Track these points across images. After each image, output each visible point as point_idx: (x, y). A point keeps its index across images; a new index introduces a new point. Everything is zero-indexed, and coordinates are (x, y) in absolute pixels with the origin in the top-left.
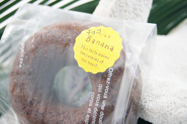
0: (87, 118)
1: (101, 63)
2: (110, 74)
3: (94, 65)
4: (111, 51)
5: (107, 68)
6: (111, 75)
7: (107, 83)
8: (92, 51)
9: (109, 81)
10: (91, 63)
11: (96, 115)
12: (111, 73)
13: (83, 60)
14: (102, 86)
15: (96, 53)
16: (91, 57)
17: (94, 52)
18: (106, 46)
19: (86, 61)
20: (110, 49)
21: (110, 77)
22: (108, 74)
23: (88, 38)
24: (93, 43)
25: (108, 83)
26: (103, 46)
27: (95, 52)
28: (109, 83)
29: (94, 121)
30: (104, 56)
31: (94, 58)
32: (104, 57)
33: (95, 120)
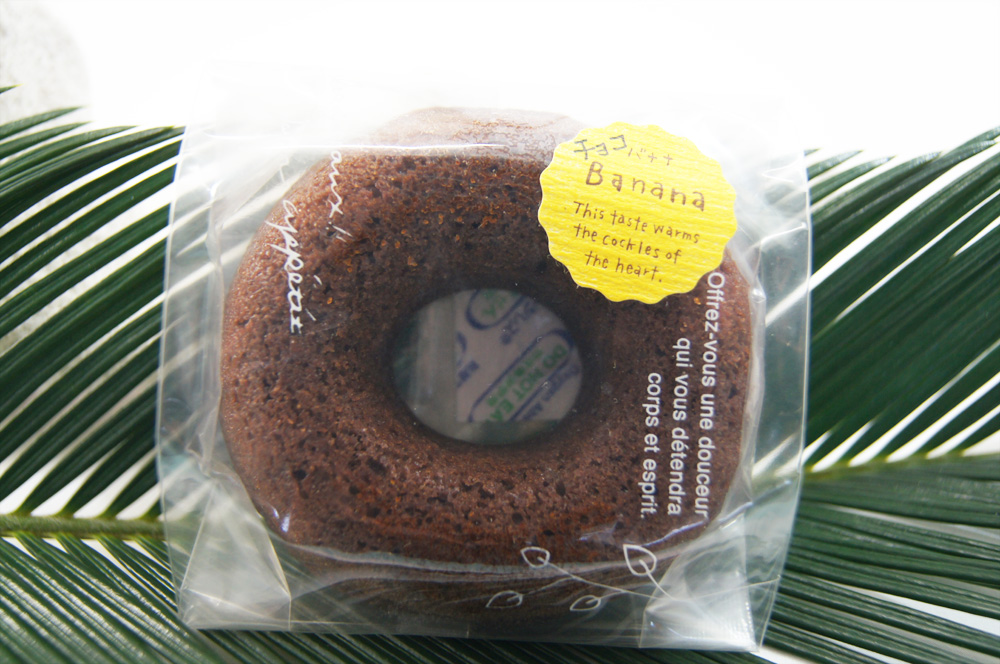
0: (649, 471)
1: (672, 260)
2: (715, 295)
3: (642, 271)
4: (699, 209)
5: (699, 277)
6: (718, 298)
7: (706, 329)
8: (623, 217)
9: (712, 322)
10: (630, 267)
11: (683, 455)
12: (719, 292)
13: (592, 258)
14: (688, 342)
15: (641, 224)
16: (625, 243)
17: (634, 223)
18: (674, 194)
19: (606, 261)
20: (694, 203)
21: (717, 305)
22: (709, 297)
23: (591, 170)
24: (619, 190)
25: (710, 330)
26: (661, 196)
27: (638, 221)
28: (715, 329)
29: (677, 477)
30: (677, 233)
31: (638, 245)
32: (680, 235)
33: (680, 474)
